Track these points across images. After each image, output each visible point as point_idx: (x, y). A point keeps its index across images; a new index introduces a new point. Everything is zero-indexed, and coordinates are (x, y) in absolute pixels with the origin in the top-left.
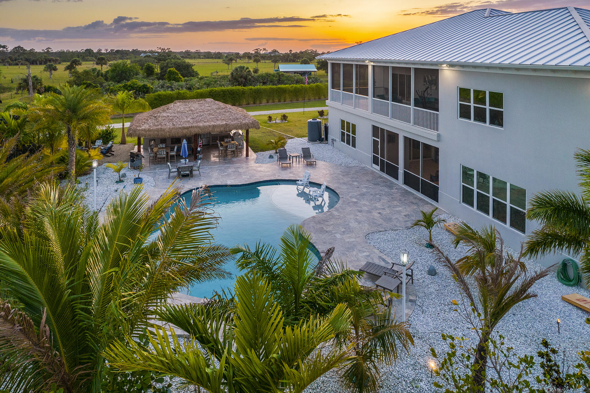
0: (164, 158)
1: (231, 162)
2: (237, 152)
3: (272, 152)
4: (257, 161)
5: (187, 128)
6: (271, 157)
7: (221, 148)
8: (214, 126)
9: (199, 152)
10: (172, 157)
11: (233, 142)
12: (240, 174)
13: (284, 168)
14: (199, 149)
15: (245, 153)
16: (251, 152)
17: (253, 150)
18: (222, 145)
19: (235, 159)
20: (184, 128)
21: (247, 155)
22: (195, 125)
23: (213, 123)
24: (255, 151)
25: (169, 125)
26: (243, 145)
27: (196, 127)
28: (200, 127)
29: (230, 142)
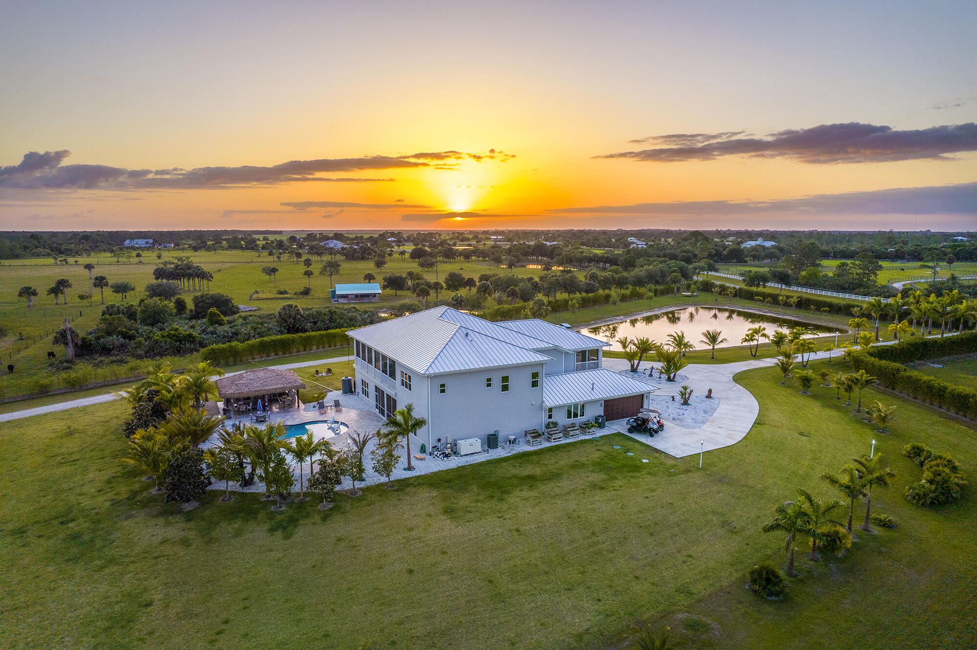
0: (244, 411)
1: (288, 411)
2: (291, 405)
3: (315, 403)
4: (305, 410)
5: (259, 391)
6: (314, 407)
7: (281, 403)
8: (276, 389)
9: (267, 406)
10: (249, 409)
11: (288, 398)
12: (294, 419)
13: (322, 414)
14: (266, 404)
15: (297, 404)
16: (301, 404)
17: (302, 402)
18: (281, 400)
19: (290, 410)
20: (256, 391)
21: (298, 406)
22: (263, 388)
23: (275, 387)
24: (304, 403)
25: (246, 389)
26: (295, 400)
27: (264, 390)
28: (266, 390)
29: (286, 398)
